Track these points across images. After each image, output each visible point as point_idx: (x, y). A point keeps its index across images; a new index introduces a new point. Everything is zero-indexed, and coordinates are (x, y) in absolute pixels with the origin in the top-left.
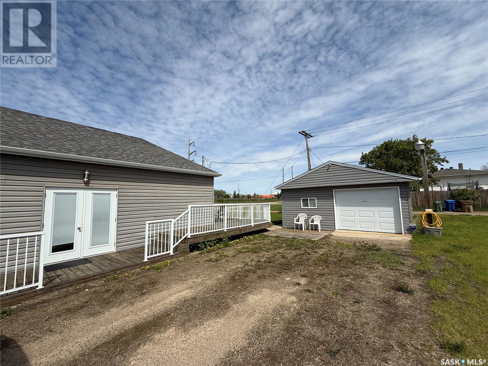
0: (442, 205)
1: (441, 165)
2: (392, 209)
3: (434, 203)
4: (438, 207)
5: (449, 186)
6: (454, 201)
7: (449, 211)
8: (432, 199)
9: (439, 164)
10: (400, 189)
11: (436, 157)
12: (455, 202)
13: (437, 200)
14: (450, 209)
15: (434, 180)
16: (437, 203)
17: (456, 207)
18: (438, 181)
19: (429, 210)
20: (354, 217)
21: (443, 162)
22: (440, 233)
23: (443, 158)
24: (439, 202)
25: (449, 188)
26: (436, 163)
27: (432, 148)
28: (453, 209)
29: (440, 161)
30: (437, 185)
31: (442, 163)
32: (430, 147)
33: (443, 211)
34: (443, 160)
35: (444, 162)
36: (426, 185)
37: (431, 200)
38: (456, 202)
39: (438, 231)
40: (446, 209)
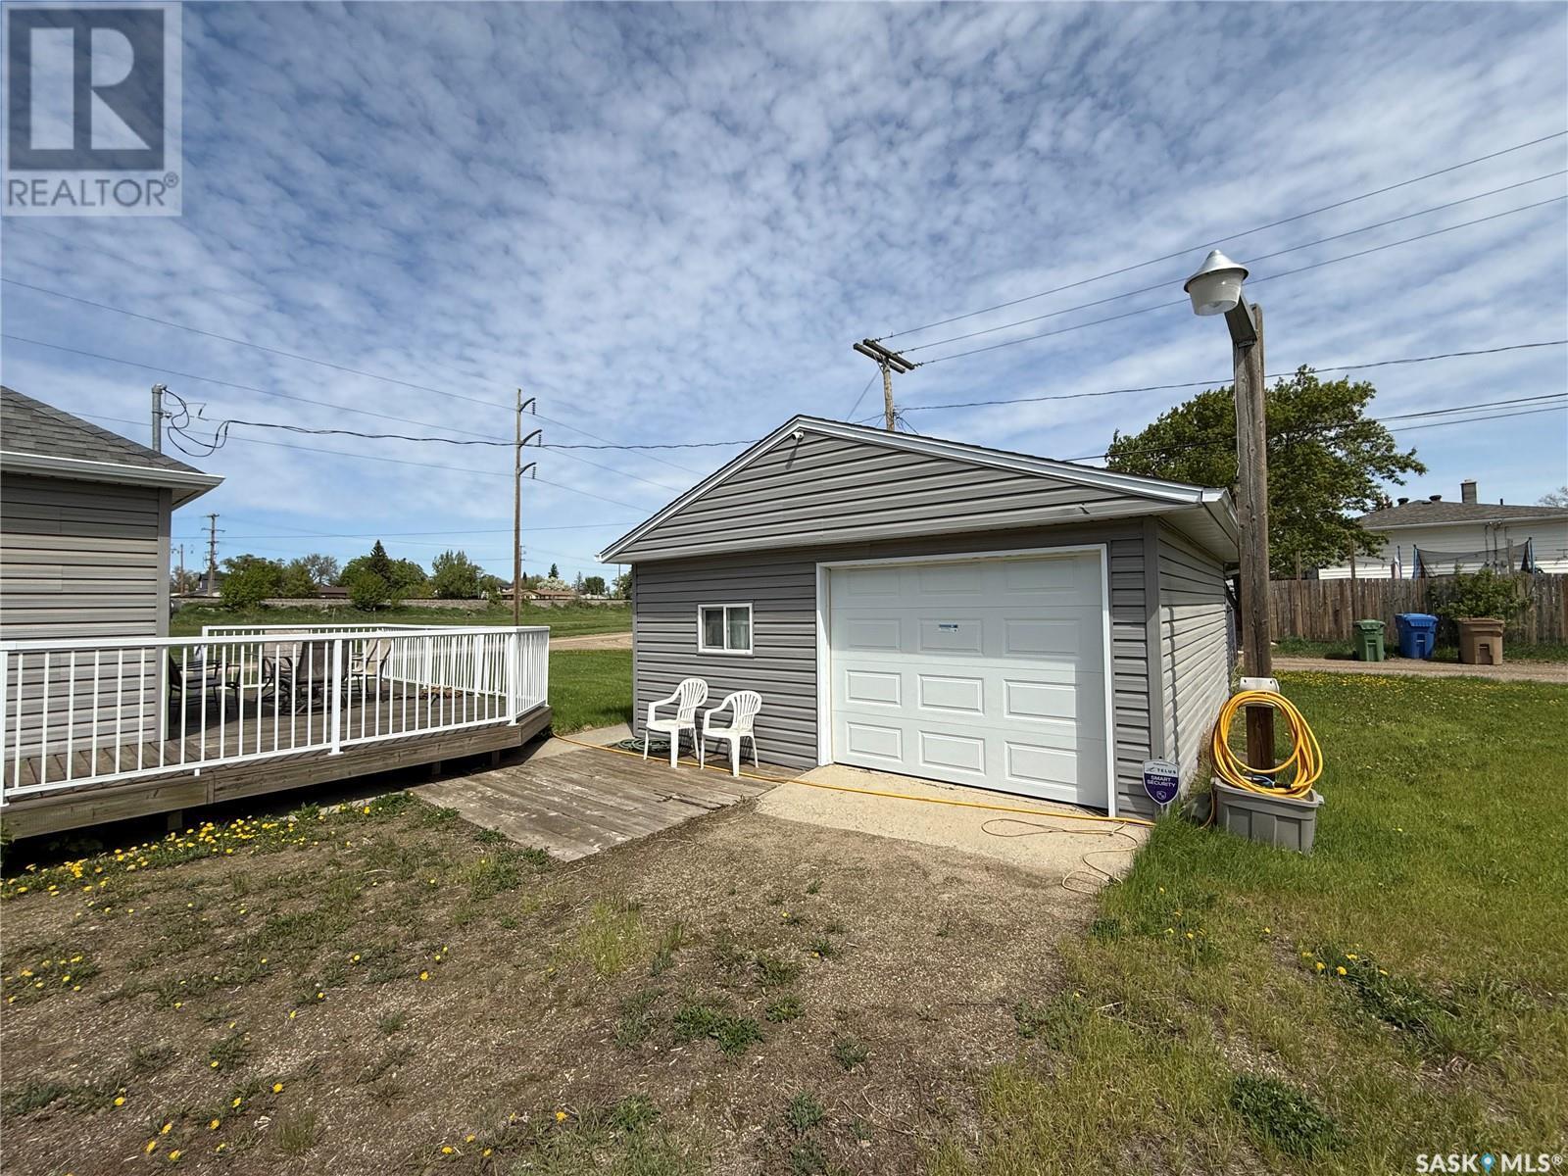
0: (1384, 634)
1: (1396, 481)
2: (1067, 671)
3: (1355, 626)
4: (1369, 641)
5: (1420, 562)
6: (1434, 618)
7: (1413, 658)
8: (1350, 609)
9: (1390, 477)
10: (1111, 558)
11: (1378, 450)
12: (1435, 622)
13: (1370, 616)
14: (1416, 651)
15: (1367, 539)
16: (1365, 625)
17: (1440, 643)
18: (1379, 544)
19: (1259, 684)
20: (899, 706)
21: (1403, 470)
22: (1310, 829)
23: (1406, 453)
24: (1374, 621)
25: (1423, 568)
26: (1377, 474)
27: (1367, 414)
28: (1427, 652)
29: (1393, 468)
30: (1378, 557)
31: (1399, 474)
32: (1360, 411)
33: (1386, 658)
34: (1405, 464)
35: (1409, 470)
36: (1253, 537)
37: (1347, 614)
38: (1438, 624)
39: (1295, 815)
40: (1399, 651)
